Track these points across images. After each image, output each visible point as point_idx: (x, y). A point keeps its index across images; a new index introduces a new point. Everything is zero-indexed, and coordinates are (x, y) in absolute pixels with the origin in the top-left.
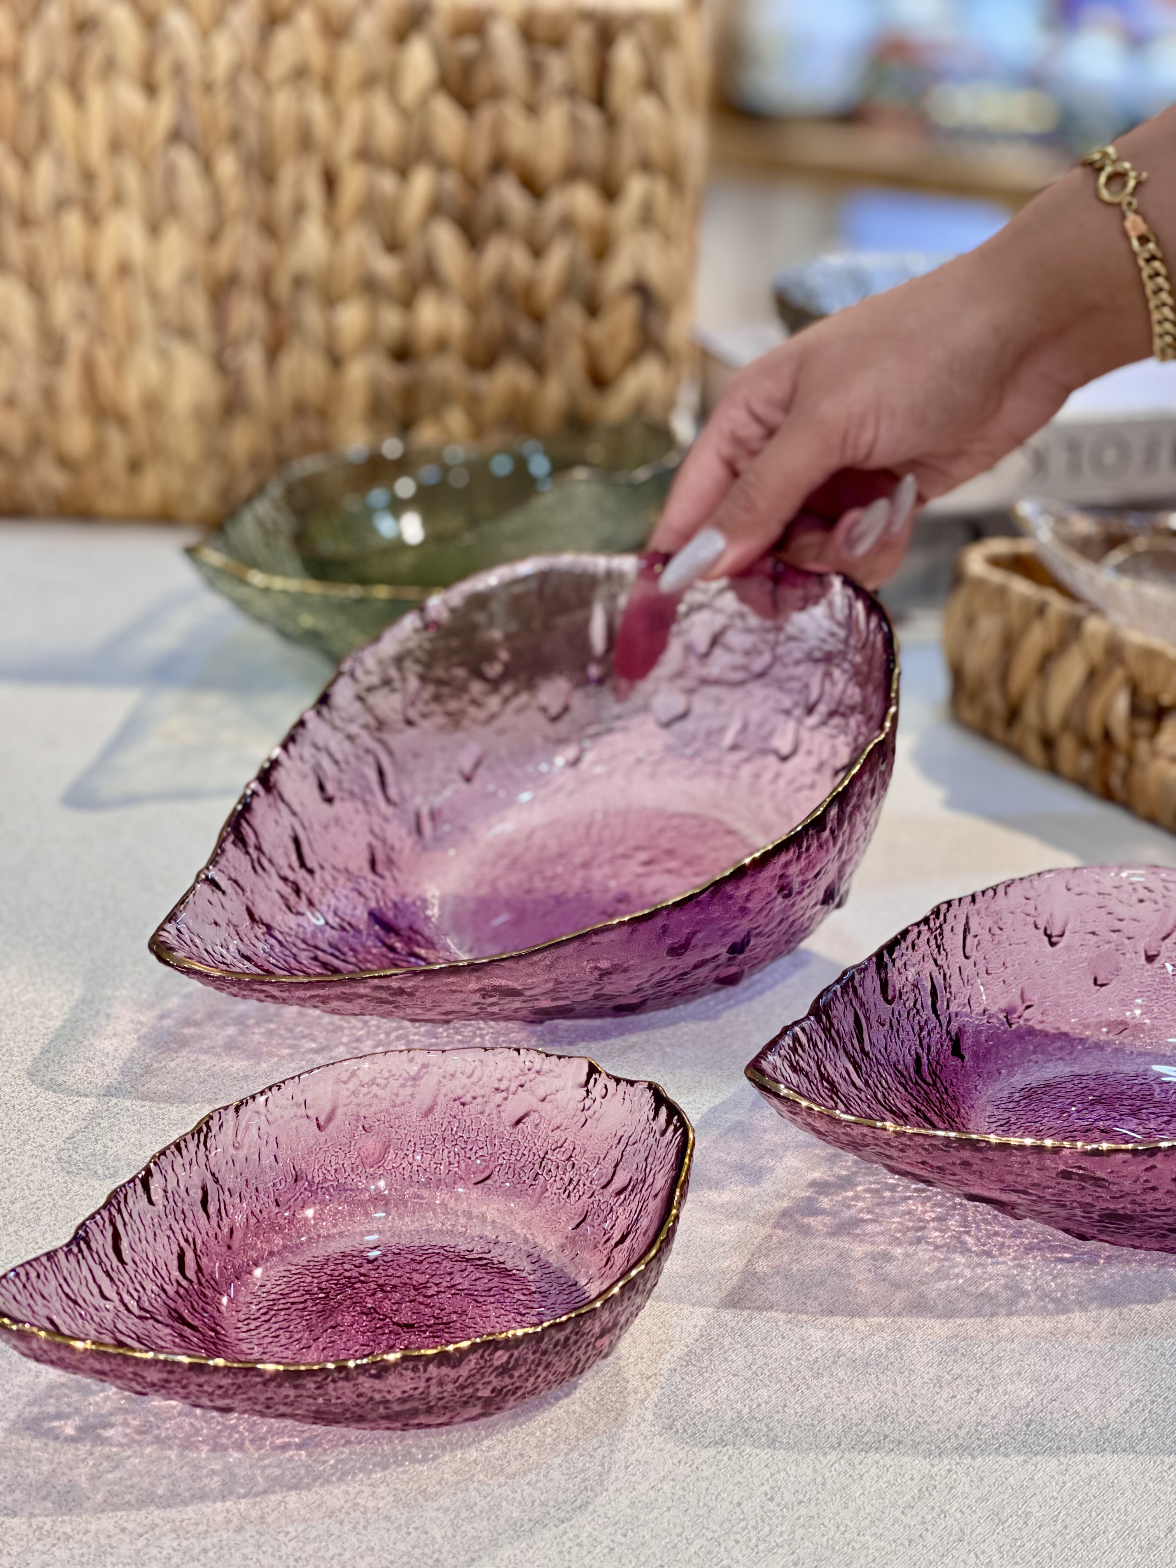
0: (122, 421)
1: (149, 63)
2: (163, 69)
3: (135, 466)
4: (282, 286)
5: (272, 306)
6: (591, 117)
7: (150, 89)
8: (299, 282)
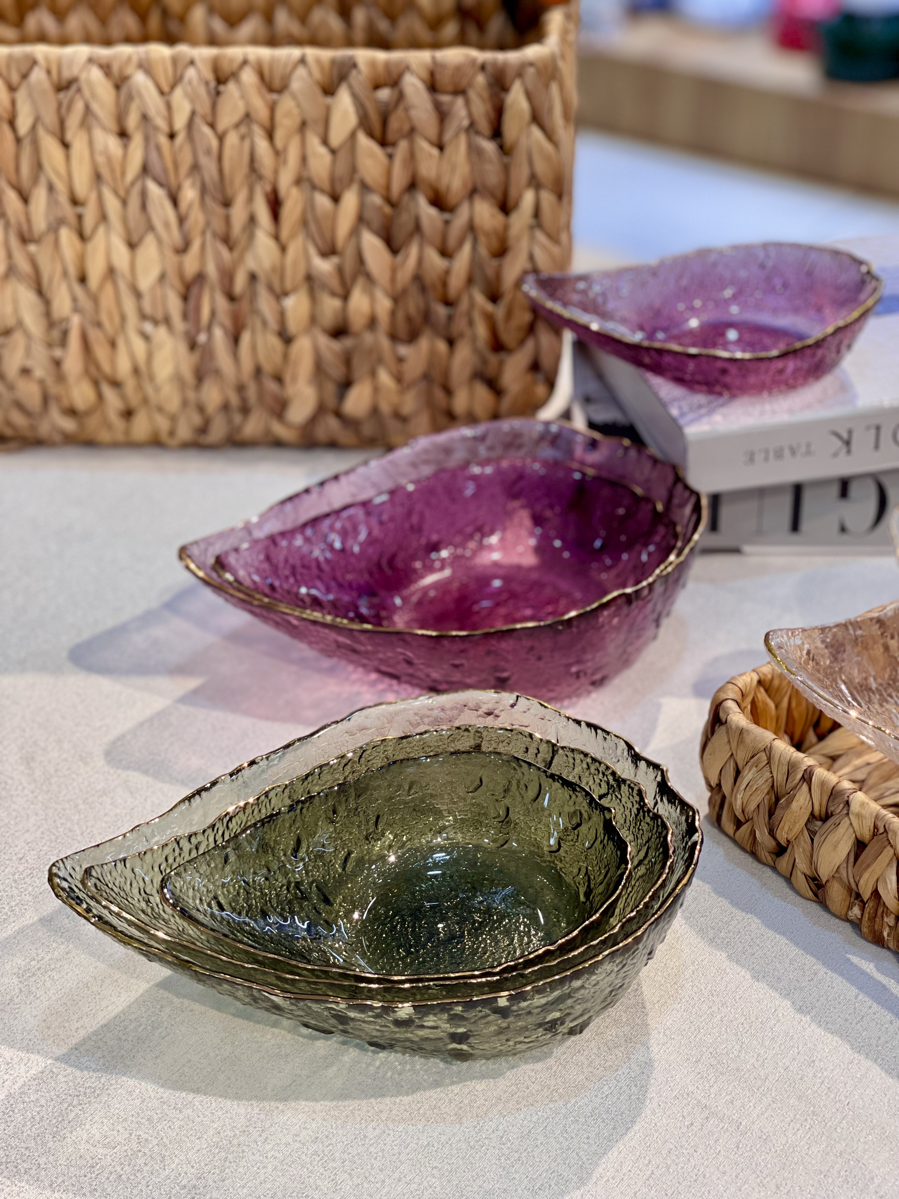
0: (116, 384)
1: (120, 118)
2: (132, 121)
3: (128, 414)
4: (240, 283)
5: (231, 298)
6: (489, 146)
7: (123, 134)
8: (253, 277)
